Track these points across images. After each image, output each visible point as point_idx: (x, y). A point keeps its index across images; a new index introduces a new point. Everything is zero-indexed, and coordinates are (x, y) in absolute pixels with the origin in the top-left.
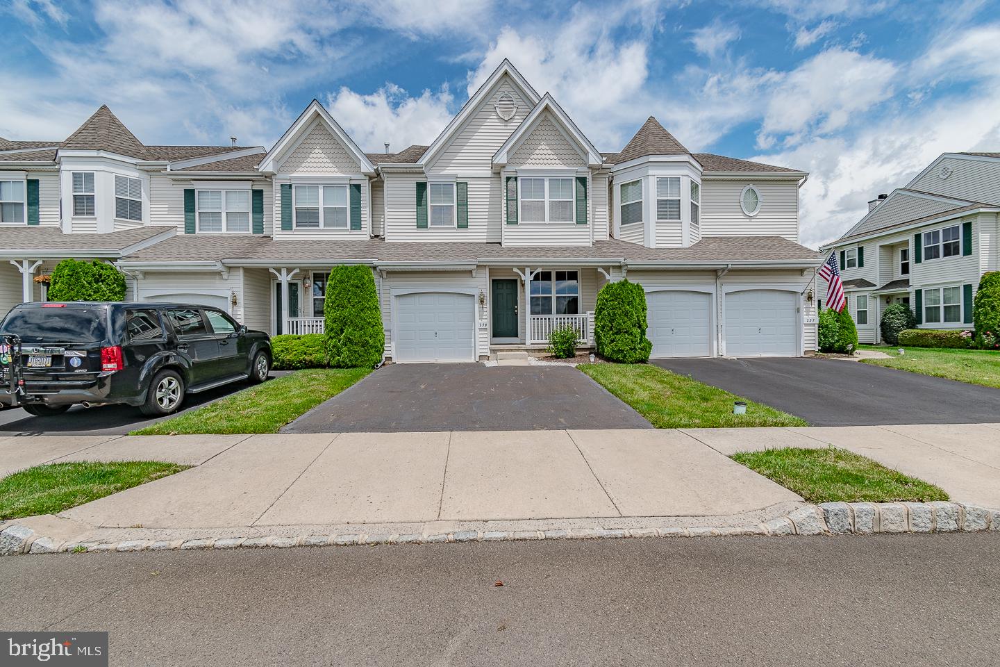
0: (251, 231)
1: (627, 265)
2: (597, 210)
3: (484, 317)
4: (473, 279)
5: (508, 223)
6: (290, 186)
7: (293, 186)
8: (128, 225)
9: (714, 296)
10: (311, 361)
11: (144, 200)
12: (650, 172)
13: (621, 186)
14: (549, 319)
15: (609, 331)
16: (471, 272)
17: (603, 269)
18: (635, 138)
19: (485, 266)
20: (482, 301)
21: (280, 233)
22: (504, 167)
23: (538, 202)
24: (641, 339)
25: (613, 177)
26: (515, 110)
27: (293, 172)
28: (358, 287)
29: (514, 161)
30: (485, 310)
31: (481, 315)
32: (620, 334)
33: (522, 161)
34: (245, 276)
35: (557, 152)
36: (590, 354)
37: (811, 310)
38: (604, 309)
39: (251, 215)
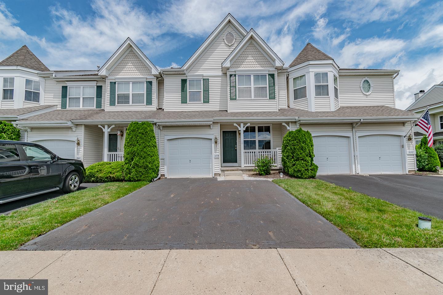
0: (95, 107)
1: (300, 120)
2: (280, 92)
3: (217, 151)
4: (211, 130)
5: (231, 99)
6: (115, 83)
7: (117, 83)
8: (31, 104)
9: (352, 138)
10: (113, 177)
11: (42, 92)
12: (311, 70)
13: (294, 79)
14: (255, 152)
15: (291, 159)
16: (210, 126)
17: (286, 123)
18: (300, 54)
19: (218, 122)
20: (216, 142)
21: (109, 107)
22: (229, 69)
23: (247, 87)
24: (311, 164)
25: (288, 75)
26: (234, 40)
27: (117, 75)
28: (143, 134)
29: (234, 66)
30: (218, 147)
31: (216, 150)
32: (298, 161)
33: (238, 66)
34: (85, 129)
35: (258, 60)
36: (279, 173)
37: (411, 146)
38: (288, 146)
39: (95, 99)
